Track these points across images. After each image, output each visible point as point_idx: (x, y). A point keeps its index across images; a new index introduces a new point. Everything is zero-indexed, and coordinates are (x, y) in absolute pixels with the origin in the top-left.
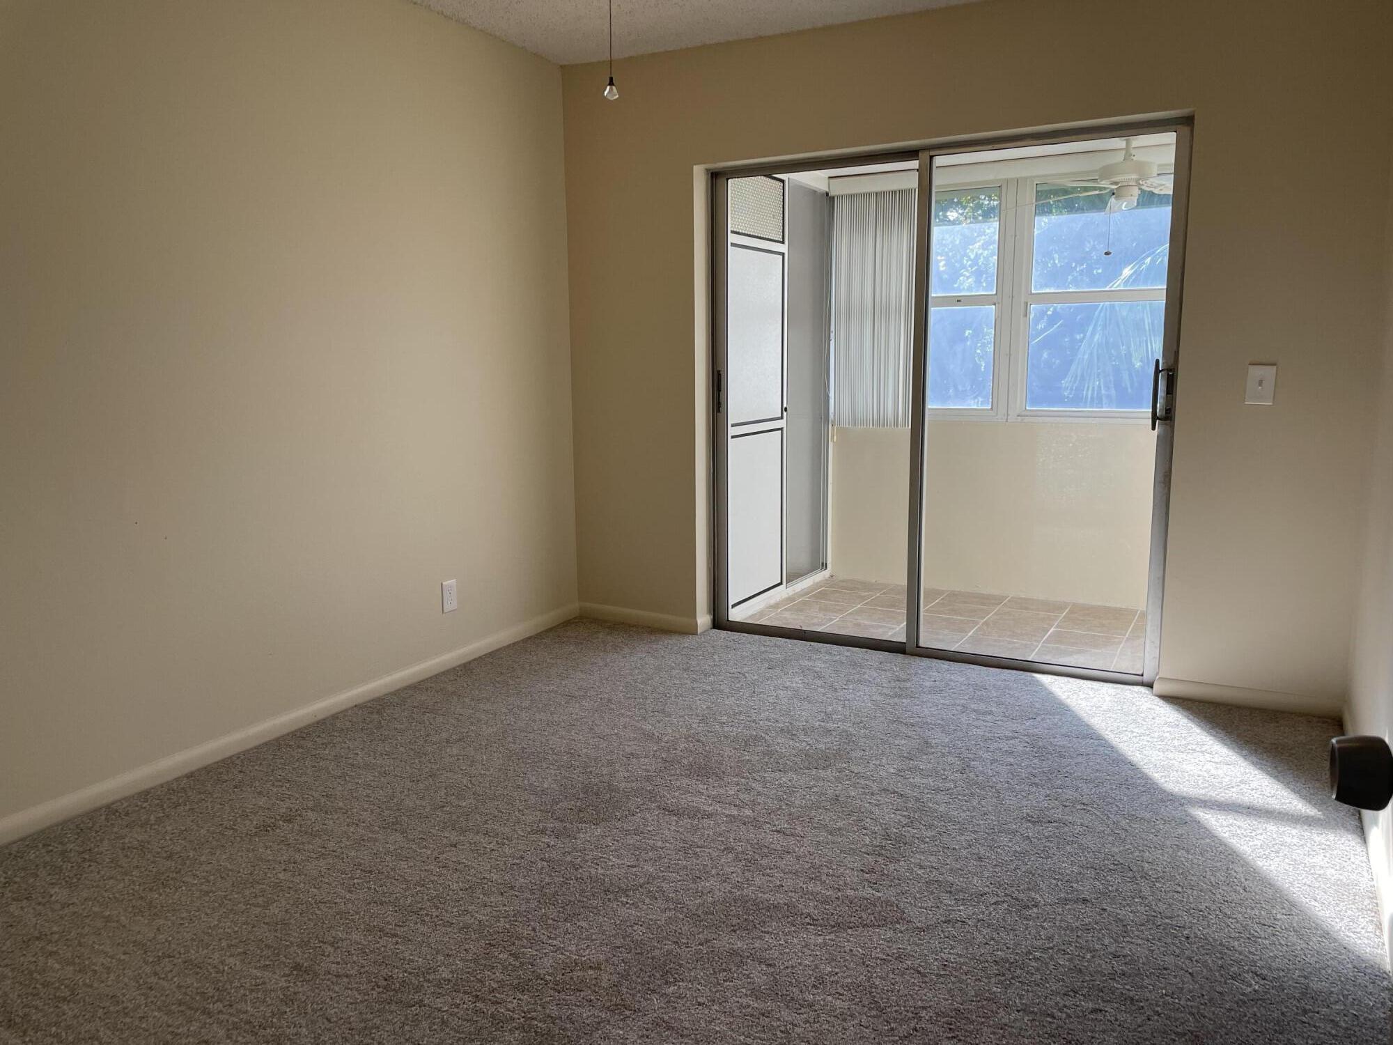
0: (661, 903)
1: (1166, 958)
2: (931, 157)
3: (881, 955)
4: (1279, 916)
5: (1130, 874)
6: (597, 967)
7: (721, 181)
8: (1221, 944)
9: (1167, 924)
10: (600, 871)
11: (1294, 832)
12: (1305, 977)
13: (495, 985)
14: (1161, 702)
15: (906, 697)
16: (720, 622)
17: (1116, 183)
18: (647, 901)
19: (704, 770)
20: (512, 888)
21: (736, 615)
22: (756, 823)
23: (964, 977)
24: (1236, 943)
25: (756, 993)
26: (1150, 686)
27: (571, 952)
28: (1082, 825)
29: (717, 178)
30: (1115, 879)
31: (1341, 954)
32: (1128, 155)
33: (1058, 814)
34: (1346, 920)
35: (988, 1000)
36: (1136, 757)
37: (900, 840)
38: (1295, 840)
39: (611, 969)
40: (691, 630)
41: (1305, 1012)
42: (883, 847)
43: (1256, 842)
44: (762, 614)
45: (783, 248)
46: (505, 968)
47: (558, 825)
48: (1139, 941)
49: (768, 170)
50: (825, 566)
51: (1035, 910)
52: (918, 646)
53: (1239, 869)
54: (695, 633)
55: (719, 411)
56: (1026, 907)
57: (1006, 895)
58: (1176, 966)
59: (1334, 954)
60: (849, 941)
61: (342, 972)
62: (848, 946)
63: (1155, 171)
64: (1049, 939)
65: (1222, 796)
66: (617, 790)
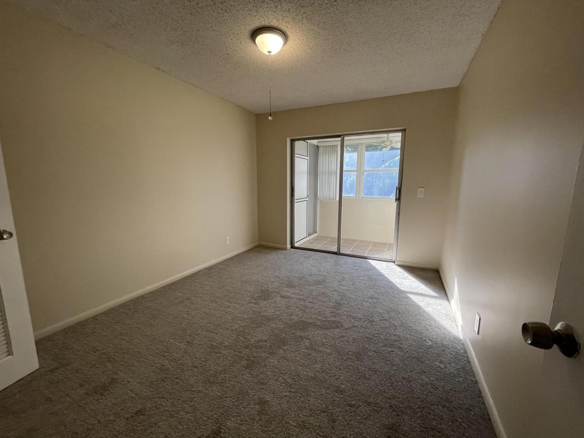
0: (281, 323)
1: (407, 336)
2: (344, 137)
3: (338, 337)
4: (433, 323)
5: (396, 312)
6: (266, 341)
7: (294, 142)
8: (420, 331)
9: (406, 326)
10: (266, 314)
11: (432, 300)
12: (442, 341)
13: (239, 347)
14: (397, 267)
15: (338, 266)
16: (293, 247)
17: (385, 145)
18: (278, 322)
19: (290, 285)
20: (244, 319)
21: (296, 245)
22: (304, 300)
23: (359, 342)
24: (424, 331)
25: (307, 348)
26: (394, 262)
27: (259, 337)
28: (383, 299)
29: (293, 141)
30: (392, 314)
31: (449, 334)
32: (388, 138)
33: (376, 296)
34: (449, 324)
35: (365, 349)
36: (393, 281)
37: (339, 304)
38: (433, 302)
39: (269, 342)
40: (286, 249)
41: (444, 351)
42: (336, 306)
43: (424, 303)
44: (302, 244)
45: (308, 158)
46: (242, 342)
47: (255, 301)
48: (401, 331)
49: (304, 139)
50: (316, 233)
51: (374, 323)
52: (340, 253)
53: (421, 311)
54: (287, 250)
55: (293, 196)
56: (372, 322)
57: (367, 319)
58: (410, 338)
59: (448, 334)
60: (328, 332)
61: (200, 343)
62: (329, 334)
63: (394, 142)
64: (379, 331)
65: (414, 291)
66: (269, 291)
